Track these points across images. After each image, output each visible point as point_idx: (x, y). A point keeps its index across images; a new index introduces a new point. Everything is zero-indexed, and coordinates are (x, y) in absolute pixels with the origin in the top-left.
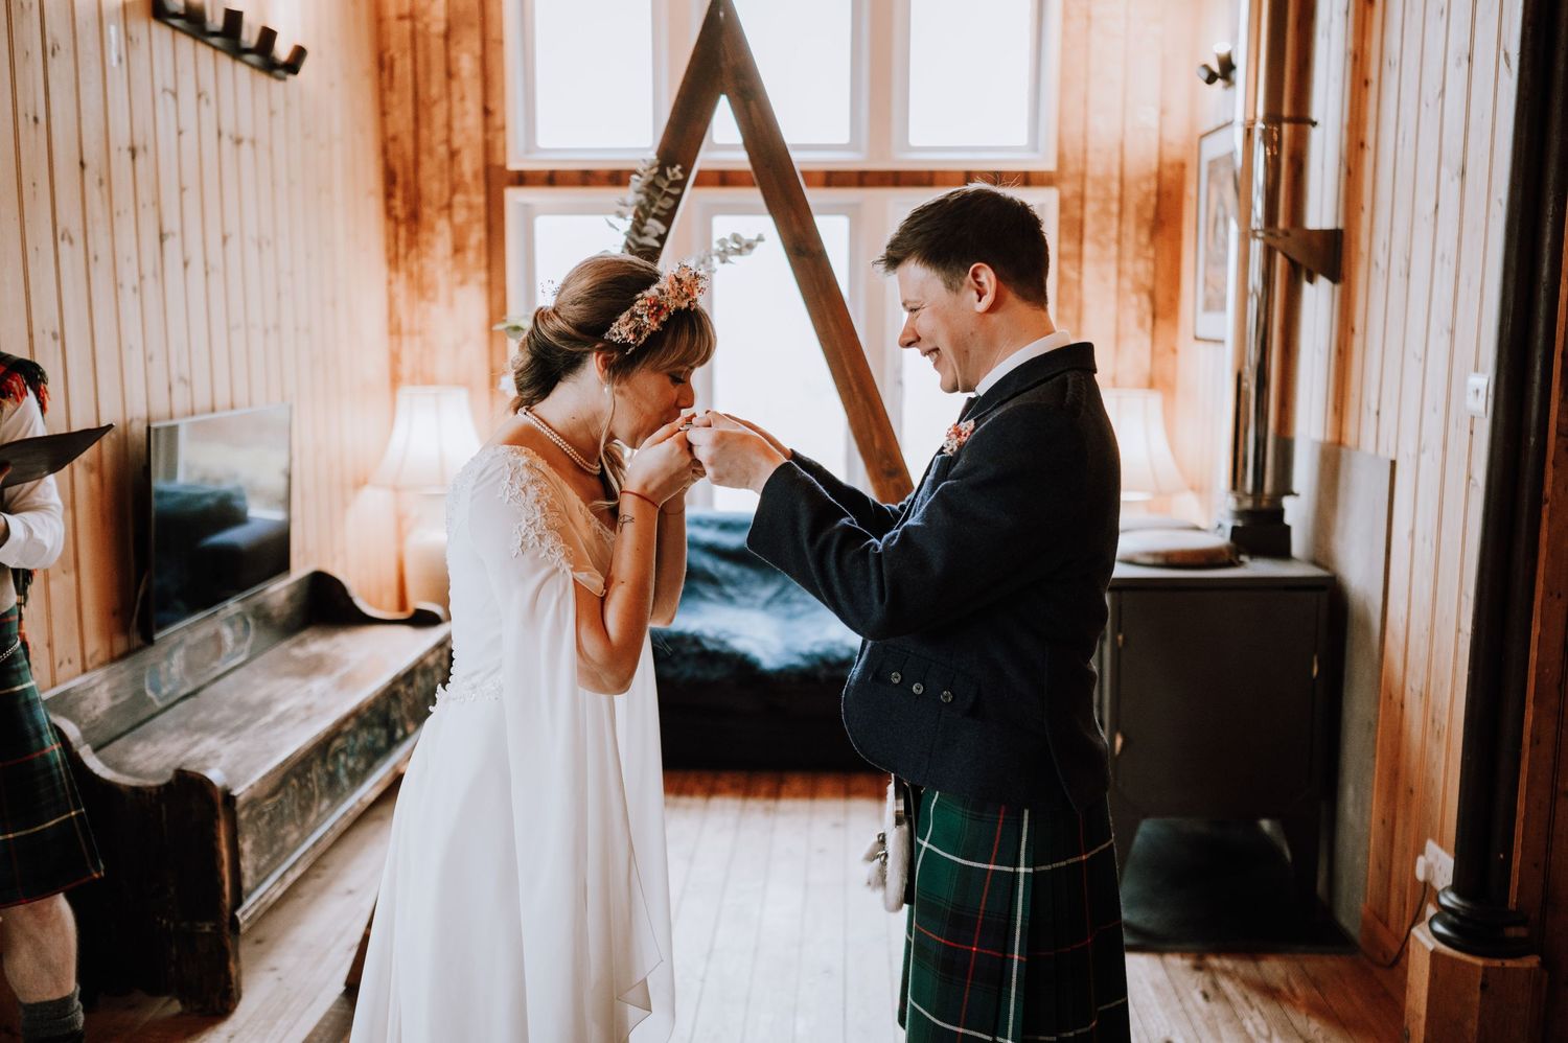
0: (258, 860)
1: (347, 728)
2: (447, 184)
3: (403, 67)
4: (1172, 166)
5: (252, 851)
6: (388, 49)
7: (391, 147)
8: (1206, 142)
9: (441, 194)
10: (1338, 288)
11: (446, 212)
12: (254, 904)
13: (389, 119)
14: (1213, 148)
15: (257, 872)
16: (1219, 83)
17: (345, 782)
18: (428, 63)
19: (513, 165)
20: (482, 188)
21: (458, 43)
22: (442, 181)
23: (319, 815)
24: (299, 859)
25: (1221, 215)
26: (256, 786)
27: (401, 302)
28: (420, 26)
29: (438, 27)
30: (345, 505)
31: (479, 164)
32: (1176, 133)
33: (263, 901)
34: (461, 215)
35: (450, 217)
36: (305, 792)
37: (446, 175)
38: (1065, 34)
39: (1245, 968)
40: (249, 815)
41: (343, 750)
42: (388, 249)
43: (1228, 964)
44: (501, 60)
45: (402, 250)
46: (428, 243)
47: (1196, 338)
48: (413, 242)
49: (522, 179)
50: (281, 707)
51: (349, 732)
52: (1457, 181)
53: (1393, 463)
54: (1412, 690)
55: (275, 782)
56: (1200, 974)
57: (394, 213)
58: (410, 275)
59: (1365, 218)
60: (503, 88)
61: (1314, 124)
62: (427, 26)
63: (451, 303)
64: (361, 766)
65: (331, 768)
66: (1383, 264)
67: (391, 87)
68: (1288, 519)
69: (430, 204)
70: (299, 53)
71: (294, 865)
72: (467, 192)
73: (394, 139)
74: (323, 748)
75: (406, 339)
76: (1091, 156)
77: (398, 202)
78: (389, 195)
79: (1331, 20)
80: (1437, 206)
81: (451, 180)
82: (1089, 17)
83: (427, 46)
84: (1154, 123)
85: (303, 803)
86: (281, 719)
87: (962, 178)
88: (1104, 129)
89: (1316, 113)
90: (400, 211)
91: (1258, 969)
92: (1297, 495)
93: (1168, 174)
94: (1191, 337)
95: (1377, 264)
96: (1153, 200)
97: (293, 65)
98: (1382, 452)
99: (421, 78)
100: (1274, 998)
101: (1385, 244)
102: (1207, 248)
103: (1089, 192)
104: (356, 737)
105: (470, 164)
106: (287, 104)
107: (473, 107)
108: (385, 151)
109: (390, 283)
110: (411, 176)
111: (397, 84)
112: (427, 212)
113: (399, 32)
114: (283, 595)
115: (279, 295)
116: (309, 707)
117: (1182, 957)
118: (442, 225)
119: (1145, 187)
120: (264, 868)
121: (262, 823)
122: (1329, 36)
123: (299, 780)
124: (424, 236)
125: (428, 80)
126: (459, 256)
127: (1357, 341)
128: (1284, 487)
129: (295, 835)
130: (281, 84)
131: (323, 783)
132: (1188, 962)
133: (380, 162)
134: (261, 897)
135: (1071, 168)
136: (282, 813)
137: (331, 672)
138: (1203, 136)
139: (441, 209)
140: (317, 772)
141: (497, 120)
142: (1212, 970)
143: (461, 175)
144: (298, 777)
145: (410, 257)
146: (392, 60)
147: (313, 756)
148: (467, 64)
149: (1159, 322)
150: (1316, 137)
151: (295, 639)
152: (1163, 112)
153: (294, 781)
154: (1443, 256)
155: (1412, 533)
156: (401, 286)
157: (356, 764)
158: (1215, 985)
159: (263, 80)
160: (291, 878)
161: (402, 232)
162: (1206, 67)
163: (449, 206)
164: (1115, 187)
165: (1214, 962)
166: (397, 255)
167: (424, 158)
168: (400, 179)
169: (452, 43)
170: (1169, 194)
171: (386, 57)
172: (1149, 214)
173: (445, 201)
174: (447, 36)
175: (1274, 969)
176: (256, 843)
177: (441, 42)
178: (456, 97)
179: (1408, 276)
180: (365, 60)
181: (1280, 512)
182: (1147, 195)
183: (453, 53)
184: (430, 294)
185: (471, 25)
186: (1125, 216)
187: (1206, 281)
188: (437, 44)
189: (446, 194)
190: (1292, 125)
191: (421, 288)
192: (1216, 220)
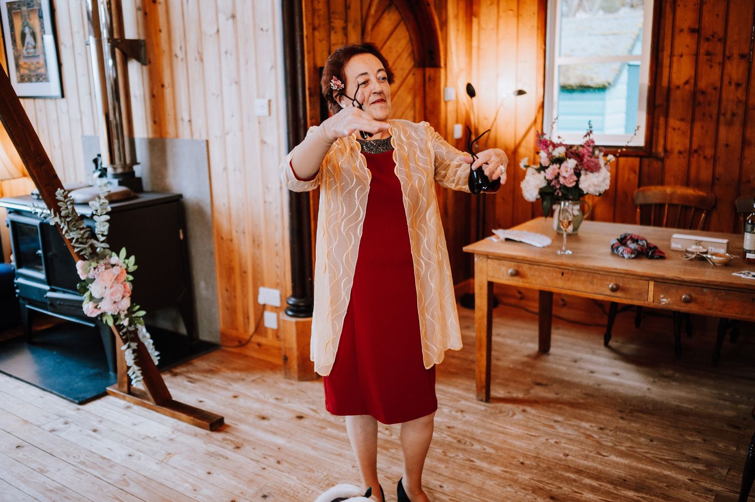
52: (231, 21)
53: (207, 141)
54: (237, 232)
56: (179, 377)
59: (163, 35)
66: (180, 55)
68: (137, 174)
80: (218, 31)
92: (139, 164)
95: (176, 56)
98: (196, 136)
100: (213, 373)
101: (181, 48)
127: (168, 91)
128: (134, 162)
142: (181, 374)
154: (226, 53)
155: (225, 169)
165: (178, 371)
179: (202, 60)
181: (134, 172)
192: (23, 36)
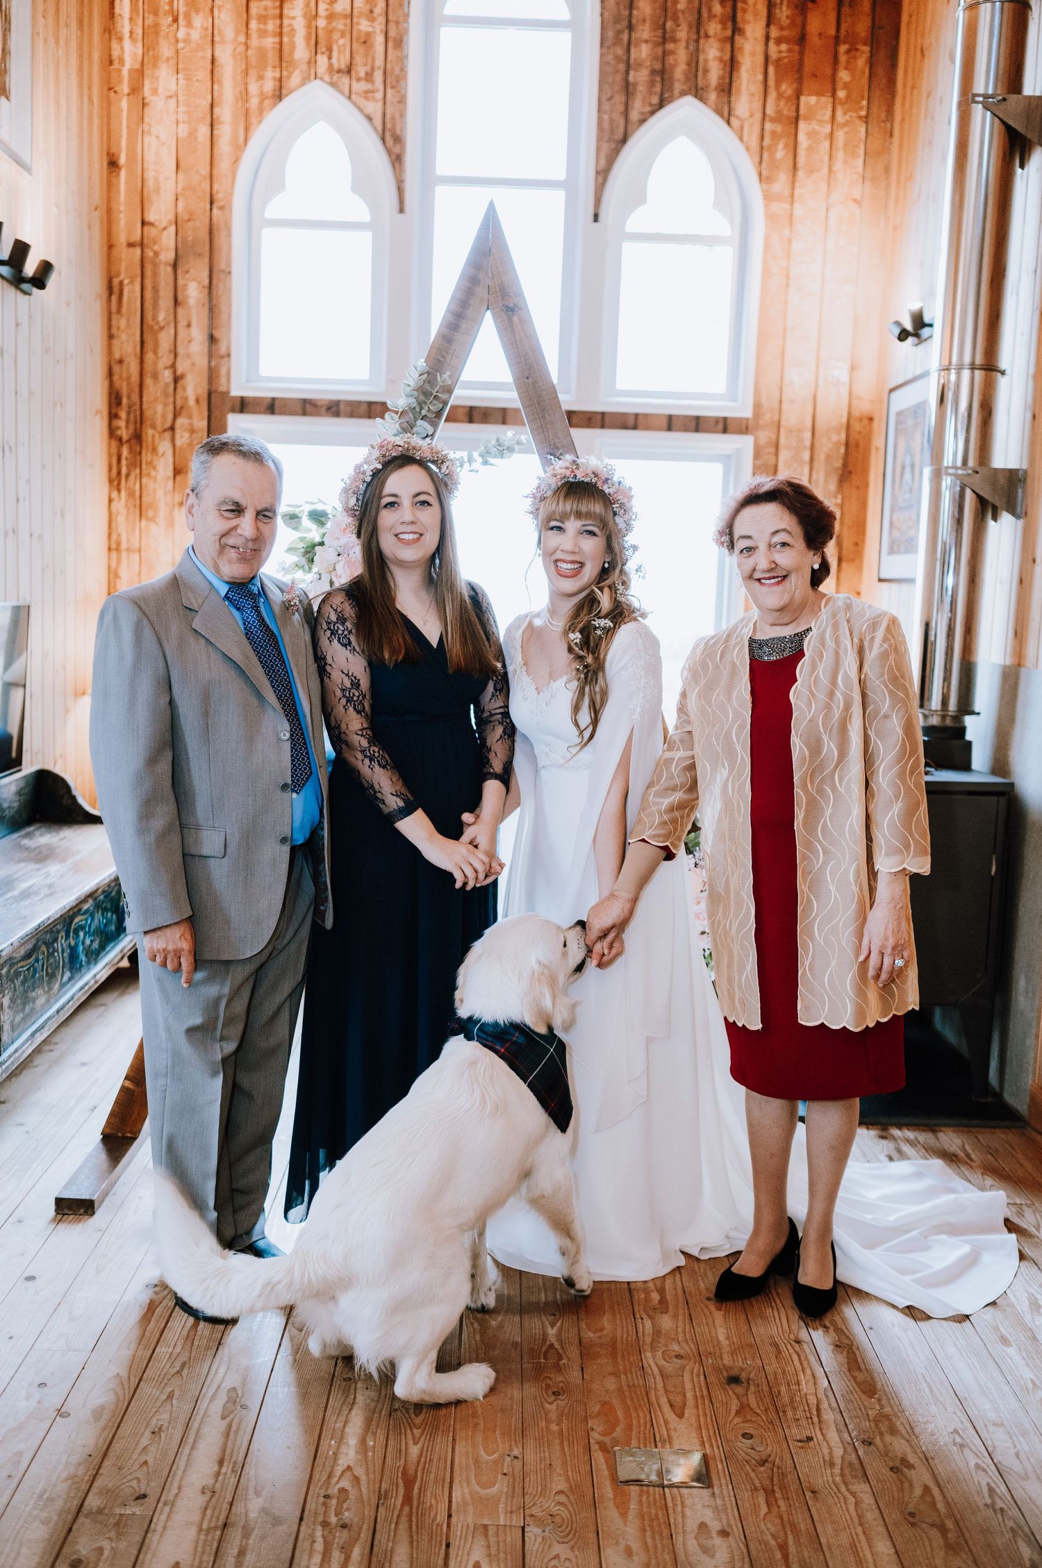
0: (14, 1016)
1: (85, 907)
2: (171, 407)
3: (132, 292)
4: (861, 419)
5: (9, 1007)
6: (118, 275)
7: (116, 369)
8: (894, 395)
9: (164, 416)
10: (1020, 523)
11: (168, 435)
12: (10, 1057)
13: (115, 342)
14: (901, 401)
15: (13, 1028)
16: (911, 340)
17: (83, 958)
18: (156, 290)
19: (236, 392)
20: (206, 414)
21: (187, 272)
22: (165, 405)
23: (62, 985)
24: (46, 1022)
25: (908, 462)
26: (16, 944)
27: (121, 519)
28: (150, 254)
29: (167, 256)
30: (67, 711)
31: (203, 390)
32: (866, 388)
33: (17, 1055)
34: (182, 438)
35: (173, 440)
36: (51, 960)
37: (171, 399)
38: (764, 291)
39: (923, 1137)
40: (9, 971)
41: (82, 928)
42: (110, 470)
43: (910, 1134)
44: (229, 291)
45: (124, 470)
46: (150, 464)
47: (880, 580)
48: (136, 461)
49: (243, 406)
50: (24, 885)
51: (85, 912)
55: (29, 946)
56: (884, 1142)
57: (119, 432)
58: (131, 494)
60: (229, 317)
61: (1003, 373)
62: (156, 254)
63: (171, 523)
64: (96, 945)
65: (73, 943)
67: (119, 311)
68: (968, 737)
69: (153, 427)
70: (46, 268)
71: (42, 1027)
72: (190, 417)
73: (121, 362)
74: (67, 921)
75: (124, 554)
76: (785, 407)
77: (121, 423)
78: (113, 416)
79: (1020, 279)
81: (174, 402)
82: (788, 276)
83: (155, 274)
84: (845, 378)
85: (50, 971)
86: (26, 894)
87: (664, 423)
88: (798, 380)
89: (1004, 362)
90: (124, 433)
91: (938, 1139)
92: (978, 714)
93: (856, 426)
94: (877, 579)
96: (842, 450)
97: (39, 281)
99: (148, 305)
100: (952, 1161)
102: (893, 495)
103: (782, 441)
104: (92, 915)
105: (193, 388)
106: (30, 317)
107: (198, 335)
108: (110, 374)
109: (110, 501)
110: (135, 397)
111: (124, 309)
112: (149, 433)
113: (128, 259)
114: (13, 789)
115: (18, 500)
116: (50, 886)
117: (868, 1128)
118: (165, 447)
119: (835, 438)
120: (19, 1024)
121: (18, 982)
122: (1017, 294)
123: (48, 948)
124: (146, 456)
125: (155, 306)
126: (178, 478)
128: (966, 706)
129: (42, 1000)
130: (27, 297)
131: (65, 955)
132: (873, 1133)
133: (106, 383)
134: (16, 1051)
135: (767, 417)
136: (33, 976)
137: (64, 860)
138: (892, 390)
139: (164, 431)
140: (61, 944)
141: (223, 349)
142: (894, 1138)
143: (186, 399)
144: (48, 945)
145: (132, 477)
146: (121, 283)
147: (58, 927)
148: (193, 292)
149: (844, 565)
150: (1003, 383)
151: (23, 832)
152: (853, 368)
153: (44, 948)
156: (120, 505)
157: (92, 941)
158: (899, 1151)
159: (11, 292)
160: (40, 1038)
161: (125, 451)
162: (897, 323)
163: (172, 428)
164: (807, 435)
165: (896, 1132)
166: (119, 473)
167: (148, 381)
168: (125, 401)
169: (180, 272)
170: (857, 445)
171: (116, 282)
172: (838, 463)
173: (168, 424)
174: (175, 266)
175: (951, 1139)
176: (12, 1000)
177: (169, 269)
178: (182, 324)
180: (97, 285)
181: (962, 731)
182: (837, 444)
183: (180, 282)
184: (150, 514)
185: (200, 255)
186: (816, 464)
187: (891, 524)
188: (165, 272)
189: (170, 416)
190: (983, 372)
191: (141, 508)
192: (903, 467)
